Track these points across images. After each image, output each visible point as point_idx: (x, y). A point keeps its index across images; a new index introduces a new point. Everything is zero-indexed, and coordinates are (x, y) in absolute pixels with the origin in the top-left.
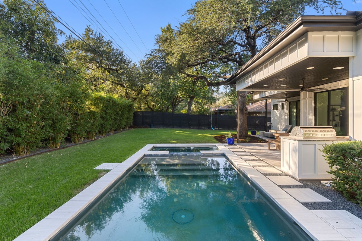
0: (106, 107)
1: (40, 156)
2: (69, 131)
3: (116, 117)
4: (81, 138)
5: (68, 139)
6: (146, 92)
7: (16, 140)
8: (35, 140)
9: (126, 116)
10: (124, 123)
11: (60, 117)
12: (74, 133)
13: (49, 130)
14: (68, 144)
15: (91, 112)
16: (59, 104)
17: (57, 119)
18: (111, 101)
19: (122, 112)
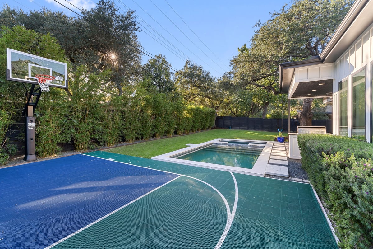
0: (195, 114)
1: (164, 139)
2: (176, 128)
3: (202, 120)
4: (181, 132)
5: (175, 133)
6: (228, 100)
7: (156, 130)
8: (162, 131)
9: (209, 120)
10: (207, 125)
11: (172, 120)
12: (178, 130)
13: (167, 127)
14: (175, 135)
15: (187, 117)
16: (172, 114)
17: (171, 121)
18: (198, 110)
19: (206, 117)
